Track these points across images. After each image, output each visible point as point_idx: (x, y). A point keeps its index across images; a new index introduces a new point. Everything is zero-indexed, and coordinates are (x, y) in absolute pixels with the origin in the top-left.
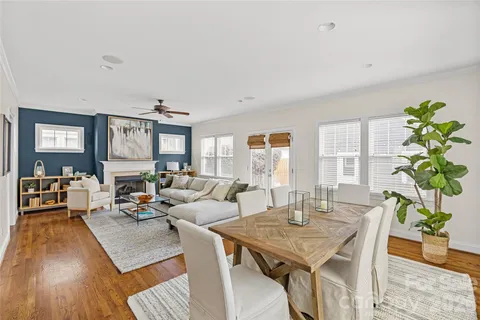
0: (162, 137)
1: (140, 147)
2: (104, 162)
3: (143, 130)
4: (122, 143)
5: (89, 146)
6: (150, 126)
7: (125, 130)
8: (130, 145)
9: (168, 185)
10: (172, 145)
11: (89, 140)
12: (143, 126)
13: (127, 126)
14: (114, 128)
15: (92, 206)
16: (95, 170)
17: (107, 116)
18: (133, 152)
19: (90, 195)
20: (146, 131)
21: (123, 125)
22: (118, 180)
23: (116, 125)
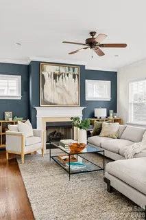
0: (89, 83)
2: (37, 108)
3: (71, 76)
4: (53, 89)
5: (24, 93)
6: (77, 71)
7: (55, 76)
8: (59, 90)
9: (97, 133)
10: (98, 91)
11: (25, 87)
12: (71, 71)
13: (57, 72)
14: (45, 74)
15: (26, 150)
16: (29, 115)
17: (40, 62)
18: (62, 97)
19: (24, 139)
20: (74, 77)
21: (53, 71)
23: (48, 71)
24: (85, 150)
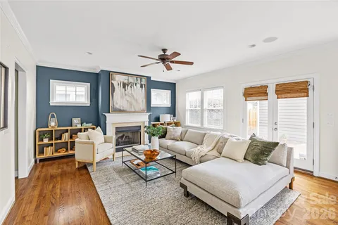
0: (154, 92)
1: (137, 100)
2: (106, 114)
3: (138, 85)
4: (122, 97)
5: (93, 100)
6: (144, 82)
7: (124, 85)
8: (128, 98)
10: (161, 99)
11: (94, 94)
12: (139, 81)
13: (126, 82)
14: (115, 83)
15: (98, 158)
16: (99, 122)
17: (110, 72)
18: (131, 104)
19: (96, 148)
20: (141, 86)
21: (122, 81)
22: (118, 130)
23: (117, 80)
24: (158, 157)
